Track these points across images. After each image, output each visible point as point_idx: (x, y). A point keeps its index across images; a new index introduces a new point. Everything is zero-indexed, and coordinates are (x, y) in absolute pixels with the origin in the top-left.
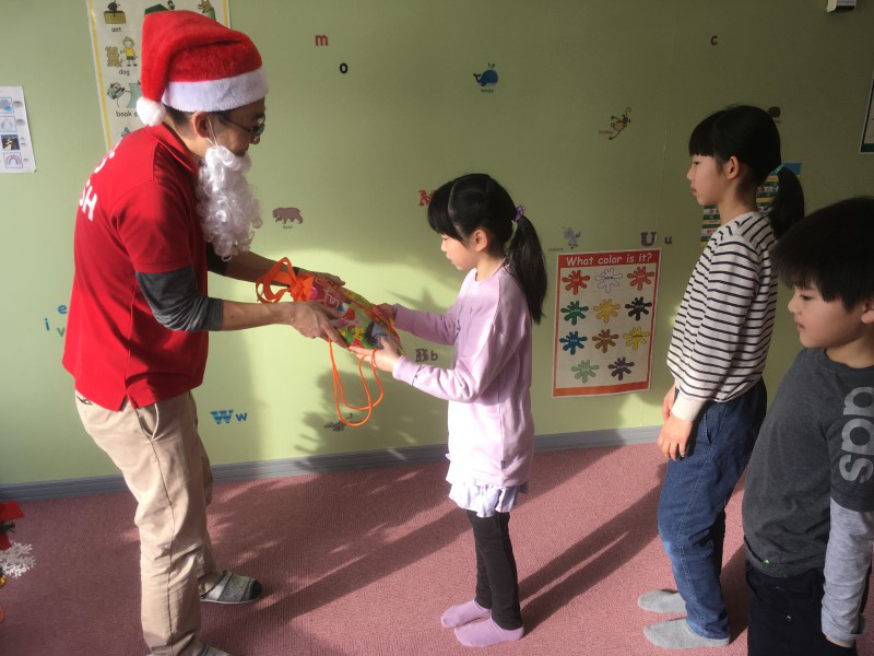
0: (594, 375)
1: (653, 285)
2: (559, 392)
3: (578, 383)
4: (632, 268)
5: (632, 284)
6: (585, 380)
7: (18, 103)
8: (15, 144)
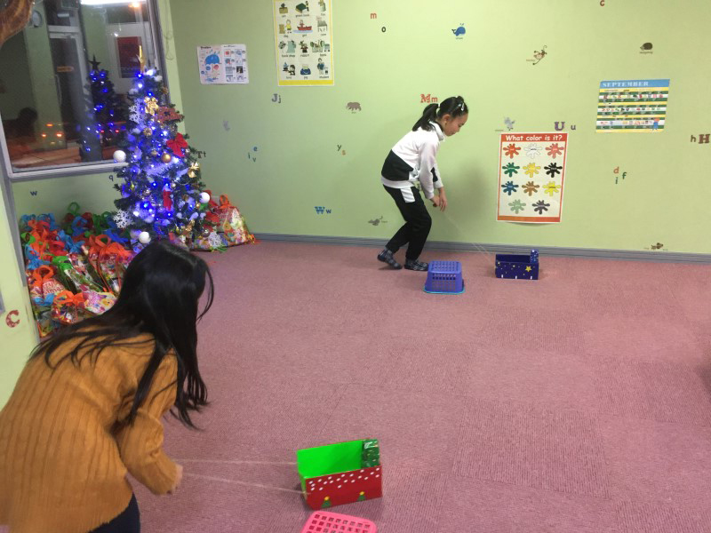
0: (522, 209)
1: (563, 155)
2: (500, 218)
3: (513, 214)
4: (549, 144)
5: (549, 154)
6: (517, 212)
7: (244, 51)
8: (242, 71)
